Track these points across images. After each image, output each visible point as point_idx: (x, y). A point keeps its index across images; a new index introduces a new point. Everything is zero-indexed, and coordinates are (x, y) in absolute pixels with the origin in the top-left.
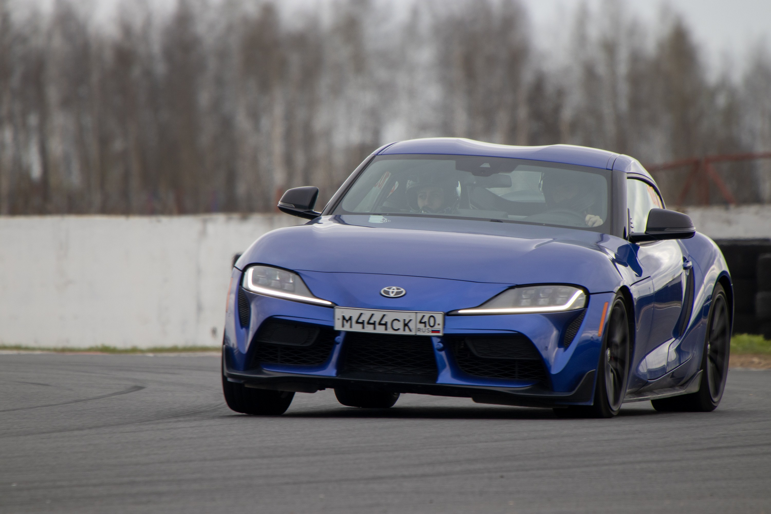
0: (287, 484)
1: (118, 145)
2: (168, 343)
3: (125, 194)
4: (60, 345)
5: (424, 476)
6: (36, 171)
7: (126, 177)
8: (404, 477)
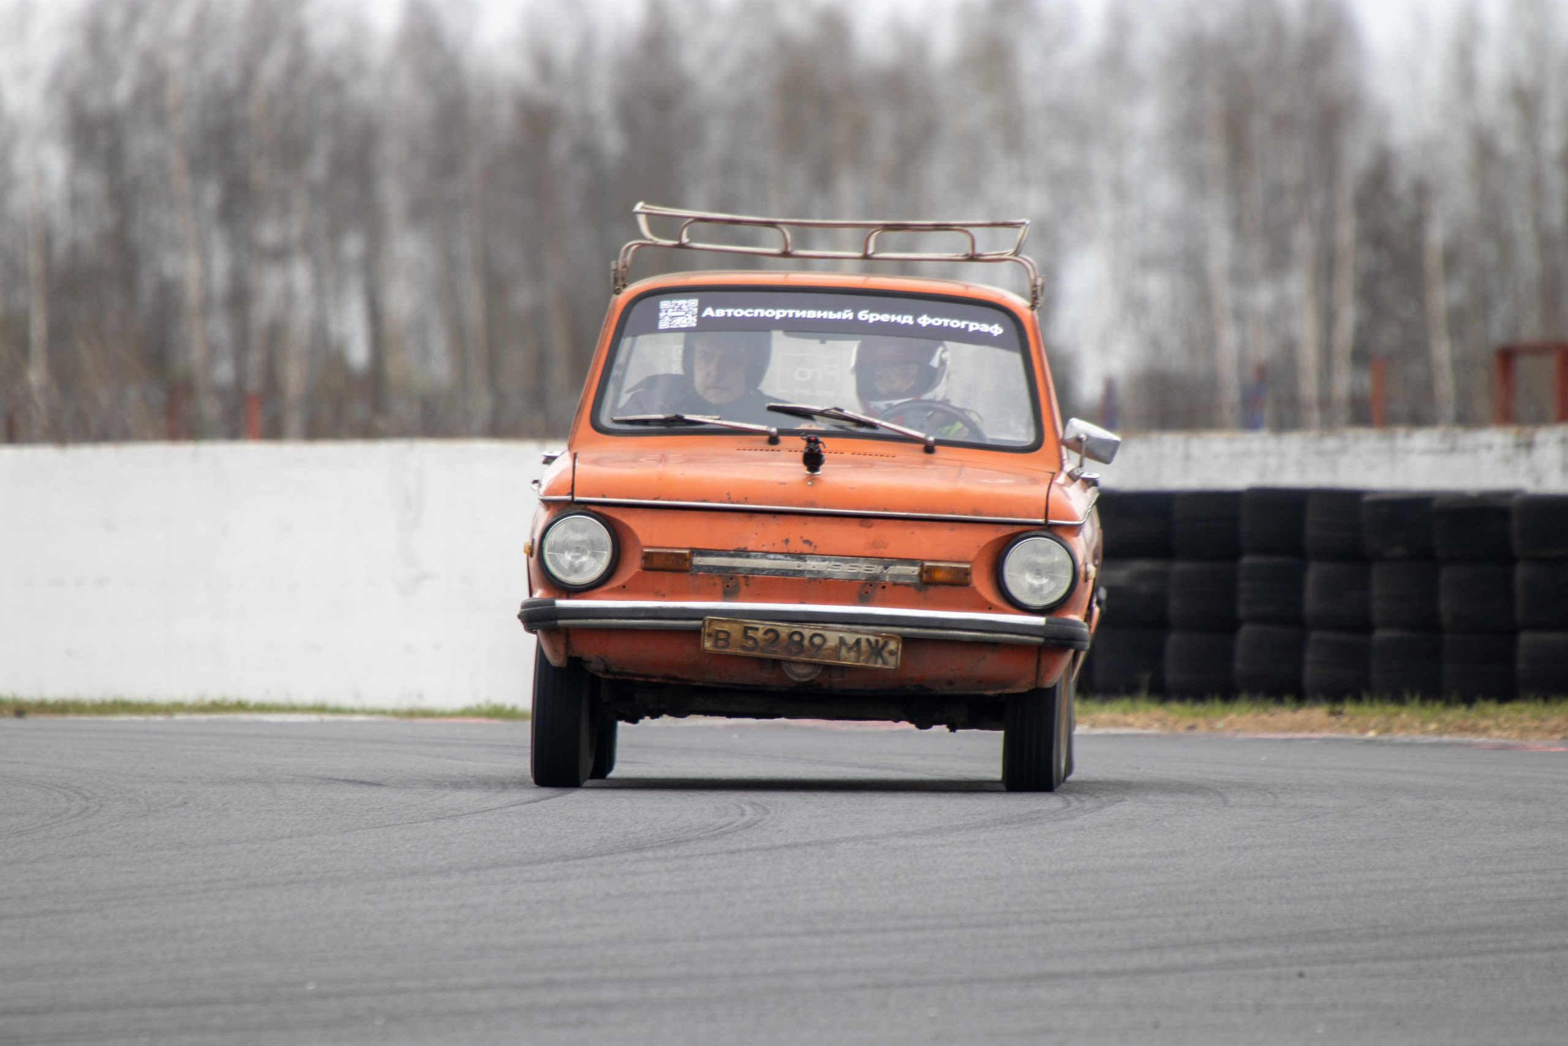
0: (863, 987)
1: (522, 298)
3: (538, 398)
4: (405, 705)
5: (1139, 972)
6: (359, 353)
7: (541, 363)
8: (1100, 974)
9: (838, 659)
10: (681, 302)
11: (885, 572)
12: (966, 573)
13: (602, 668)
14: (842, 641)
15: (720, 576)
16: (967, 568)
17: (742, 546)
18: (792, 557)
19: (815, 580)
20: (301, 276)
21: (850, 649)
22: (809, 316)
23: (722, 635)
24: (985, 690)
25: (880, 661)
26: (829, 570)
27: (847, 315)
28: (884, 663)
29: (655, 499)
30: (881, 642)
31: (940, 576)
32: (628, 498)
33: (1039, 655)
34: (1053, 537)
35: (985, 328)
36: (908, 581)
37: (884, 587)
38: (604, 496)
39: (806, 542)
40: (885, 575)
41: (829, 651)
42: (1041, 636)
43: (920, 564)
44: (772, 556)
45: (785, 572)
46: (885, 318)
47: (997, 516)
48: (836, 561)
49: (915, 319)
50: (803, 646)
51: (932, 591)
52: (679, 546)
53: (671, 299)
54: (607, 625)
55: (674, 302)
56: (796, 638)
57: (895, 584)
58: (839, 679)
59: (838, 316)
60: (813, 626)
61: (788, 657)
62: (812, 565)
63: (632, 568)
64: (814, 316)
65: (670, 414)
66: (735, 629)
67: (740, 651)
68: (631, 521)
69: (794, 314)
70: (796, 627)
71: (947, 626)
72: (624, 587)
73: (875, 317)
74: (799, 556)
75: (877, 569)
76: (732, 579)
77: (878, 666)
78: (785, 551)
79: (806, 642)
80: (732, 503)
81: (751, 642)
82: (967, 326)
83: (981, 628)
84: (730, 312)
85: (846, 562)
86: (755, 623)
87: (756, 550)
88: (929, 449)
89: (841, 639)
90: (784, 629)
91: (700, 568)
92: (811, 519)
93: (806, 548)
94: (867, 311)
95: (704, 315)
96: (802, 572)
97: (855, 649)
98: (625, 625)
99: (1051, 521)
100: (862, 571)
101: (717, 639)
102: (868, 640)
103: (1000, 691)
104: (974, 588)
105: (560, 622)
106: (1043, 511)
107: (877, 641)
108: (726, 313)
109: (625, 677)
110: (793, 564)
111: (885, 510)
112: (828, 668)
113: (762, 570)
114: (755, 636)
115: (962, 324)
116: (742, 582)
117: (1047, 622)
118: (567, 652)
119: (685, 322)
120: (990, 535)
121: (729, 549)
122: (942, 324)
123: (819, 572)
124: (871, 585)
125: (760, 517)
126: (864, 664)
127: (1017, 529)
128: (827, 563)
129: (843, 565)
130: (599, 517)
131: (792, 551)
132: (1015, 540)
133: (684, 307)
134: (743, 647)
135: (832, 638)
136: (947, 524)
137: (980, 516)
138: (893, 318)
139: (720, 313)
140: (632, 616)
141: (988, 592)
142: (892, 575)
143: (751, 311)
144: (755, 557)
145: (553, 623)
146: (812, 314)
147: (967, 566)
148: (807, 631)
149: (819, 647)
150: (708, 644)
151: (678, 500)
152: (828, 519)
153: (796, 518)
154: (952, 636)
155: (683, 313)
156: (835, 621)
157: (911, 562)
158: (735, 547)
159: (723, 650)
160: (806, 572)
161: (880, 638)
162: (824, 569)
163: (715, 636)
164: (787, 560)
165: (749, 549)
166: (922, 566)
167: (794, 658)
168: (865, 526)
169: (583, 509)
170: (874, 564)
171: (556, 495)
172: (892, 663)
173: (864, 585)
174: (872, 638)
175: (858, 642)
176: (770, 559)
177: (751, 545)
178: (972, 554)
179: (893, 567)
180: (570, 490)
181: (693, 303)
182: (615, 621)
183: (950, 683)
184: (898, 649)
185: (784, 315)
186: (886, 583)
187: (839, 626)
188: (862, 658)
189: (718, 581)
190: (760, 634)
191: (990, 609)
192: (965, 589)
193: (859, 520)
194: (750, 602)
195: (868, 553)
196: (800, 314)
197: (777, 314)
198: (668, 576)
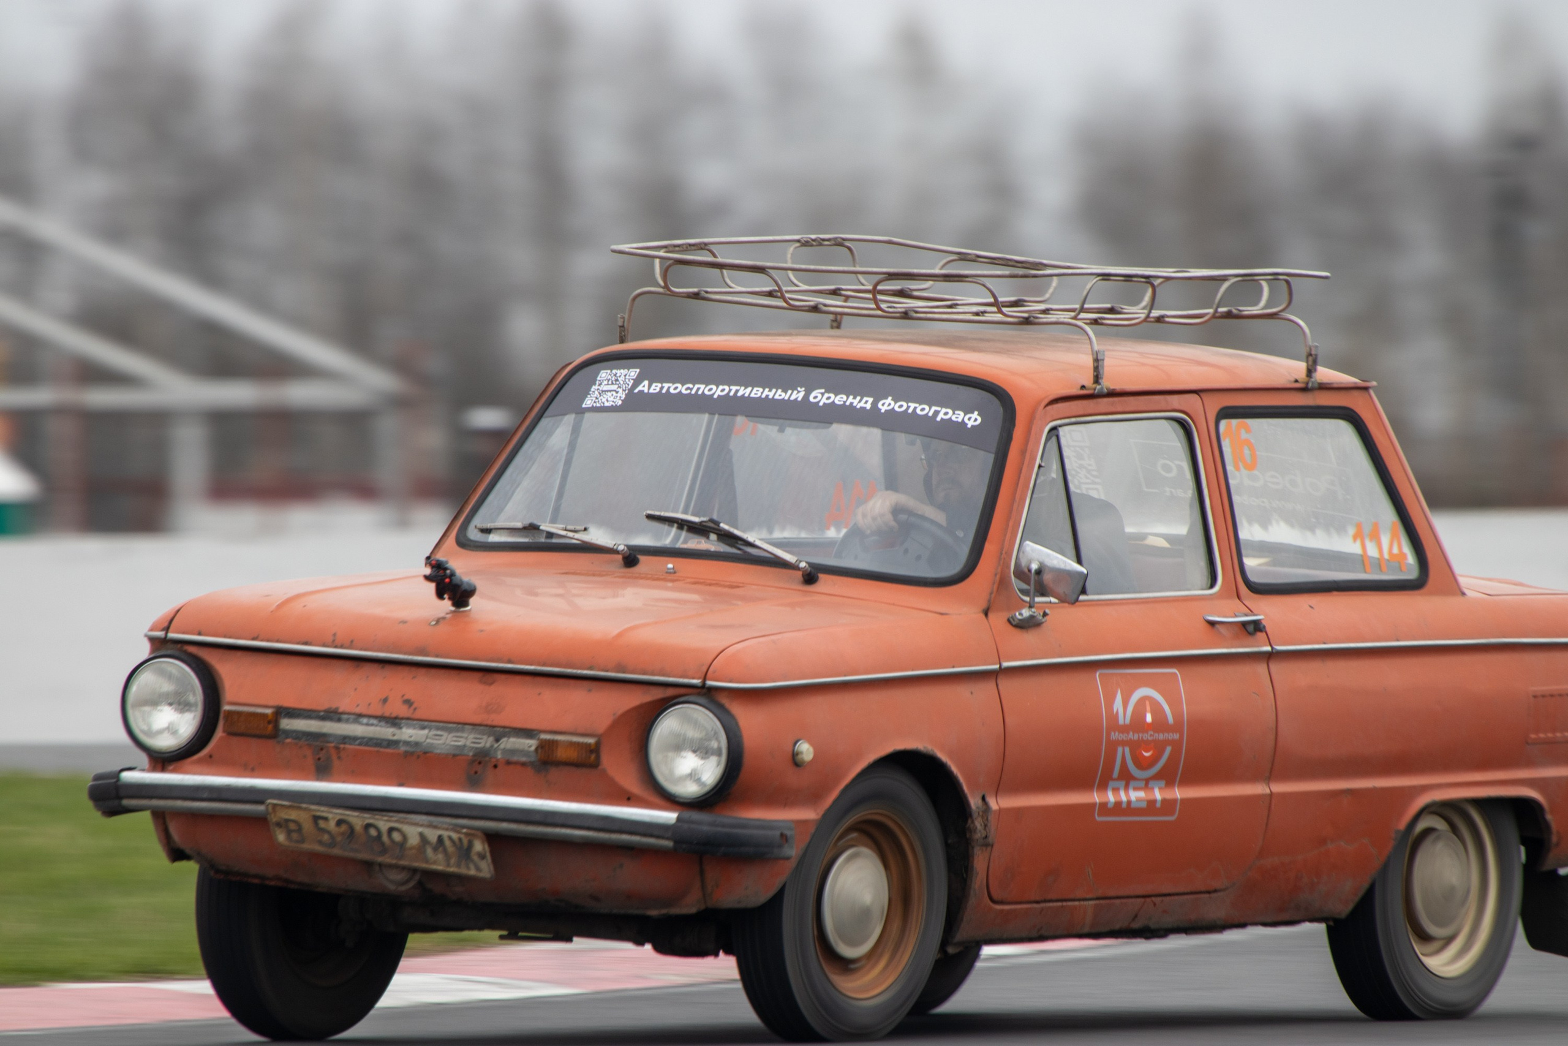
9: (427, 861)
10: (619, 372)
11: (496, 745)
12: (595, 750)
14: (423, 838)
15: (310, 746)
16: (596, 744)
17: (334, 706)
18: (387, 722)
19: (412, 754)
21: (435, 849)
22: (756, 395)
23: (292, 826)
25: (472, 866)
26: (428, 741)
27: (798, 395)
29: (254, 639)
30: (465, 841)
31: (561, 754)
32: (225, 636)
33: (701, 864)
34: (707, 705)
35: (959, 416)
36: (524, 759)
37: (495, 766)
38: (200, 634)
39: (408, 703)
40: (496, 750)
41: (414, 851)
42: (668, 839)
43: (538, 737)
44: (365, 720)
45: (378, 743)
46: (840, 399)
47: (644, 674)
48: (438, 729)
49: (875, 402)
50: (383, 843)
51: (554, 773)
52: (266, 704)
53: (615, 368)
55: (614, 372)
56: (373, 832)
57: (508, 763)
59: (786, 395)
60: (389, 816)
61: (372, 857)
62: (409, 733)
64: (762, 395)
65: (527, 522)
66: (300, 816)
67: (320, 848)
68: (226, 667)
69: (737, 391)
70: (368, 818)
72: (211, 756)
73: (828, 398)
74: (394, 721)
75: (486, 742)
76: (322, 750)
77: (470, 872)
78: (379, 713)
79: (385, 838)
80: (336, 647)
81: (326, 837)
82: (937, 412)
84: (666, 387)
85: (450, 730)
86: (322, 811)
87: (349, 711)
88: (808, 578)
89: (422, 836)
90: (357, 820)
91: (288, 733)
92: (423, 670)
93: (402, 711)
94: (823, 390)
95: (638, 390)
96: (397, 743)
97: (440, 849)
99: (710, 683)
100: (468, 743)
101: (289, 831)
102: (450, 838)
103: (663, 912)
104: (604, 771)
106: (700, 669)
107: (460, 839)
108: (661, 388)
110: (386, 732)
111: (510, 662)
113: (353, 739)
114: (328, 829)
115: (931, 410)
116: (334, 754)
117: (678, 819)
119: (612, 398)
120: (632, 700)
121: (319, 708)
122: (907, 410)
123: (417, 744)
124: (480, 763)
125: (368, 668)
126: (456, 870)
127: (670, 692)
128: (426, 732)
129: (445, 734)
130: (192, 662)
131: (387, 714)
132: (665, 707)
133: (621, 378)
134: (321, 843)
135: (411, 832)
136: (585, 683)
137: (624, 672)
138: (850, 400)
139: (656, 387)
141: (630, 781)
142: (505, 751)
144: (347, 721)
146: (757, 392)
147: (598, 741)
148: (383, 823)
149: (401, 846)
150: (281, 837)
151: (278, 641)
152: (443, 671)
155: (616, 387)
157: (528, 733)
158: (325, 706)
159: (300, 846)
160: (401, 743)
161: (463, 836)
162: (423, 740)
163: (285, 826)
164: (381, 726)
165: (341, 710)
166: (540, 739)
167: (378, 859)
168: (485, 683)
169: (175, 650)
170: (484, 734)
171: (154, 631)
172: (485, 869)
173: (472, 763)
174: (455, 836)
175: (440, 839)
176: (363, 724)
177: (344, 705)
178: (603, 725)
179: (506, 739)
180: (167, 624)
181: (631, 374)
184: (484, 849)
185: (725, 393)
186: (498, 760)
187: (421, 818)
188: (452, 861)
189: (308, 753)
190: (332, 825)
191: (629, 799)
192: (594, 772)
193: (479, 675)
194: (344, 782)
195: (477, 719)
196: (743, 391)
197: (717, 391)
198: (254, 742)
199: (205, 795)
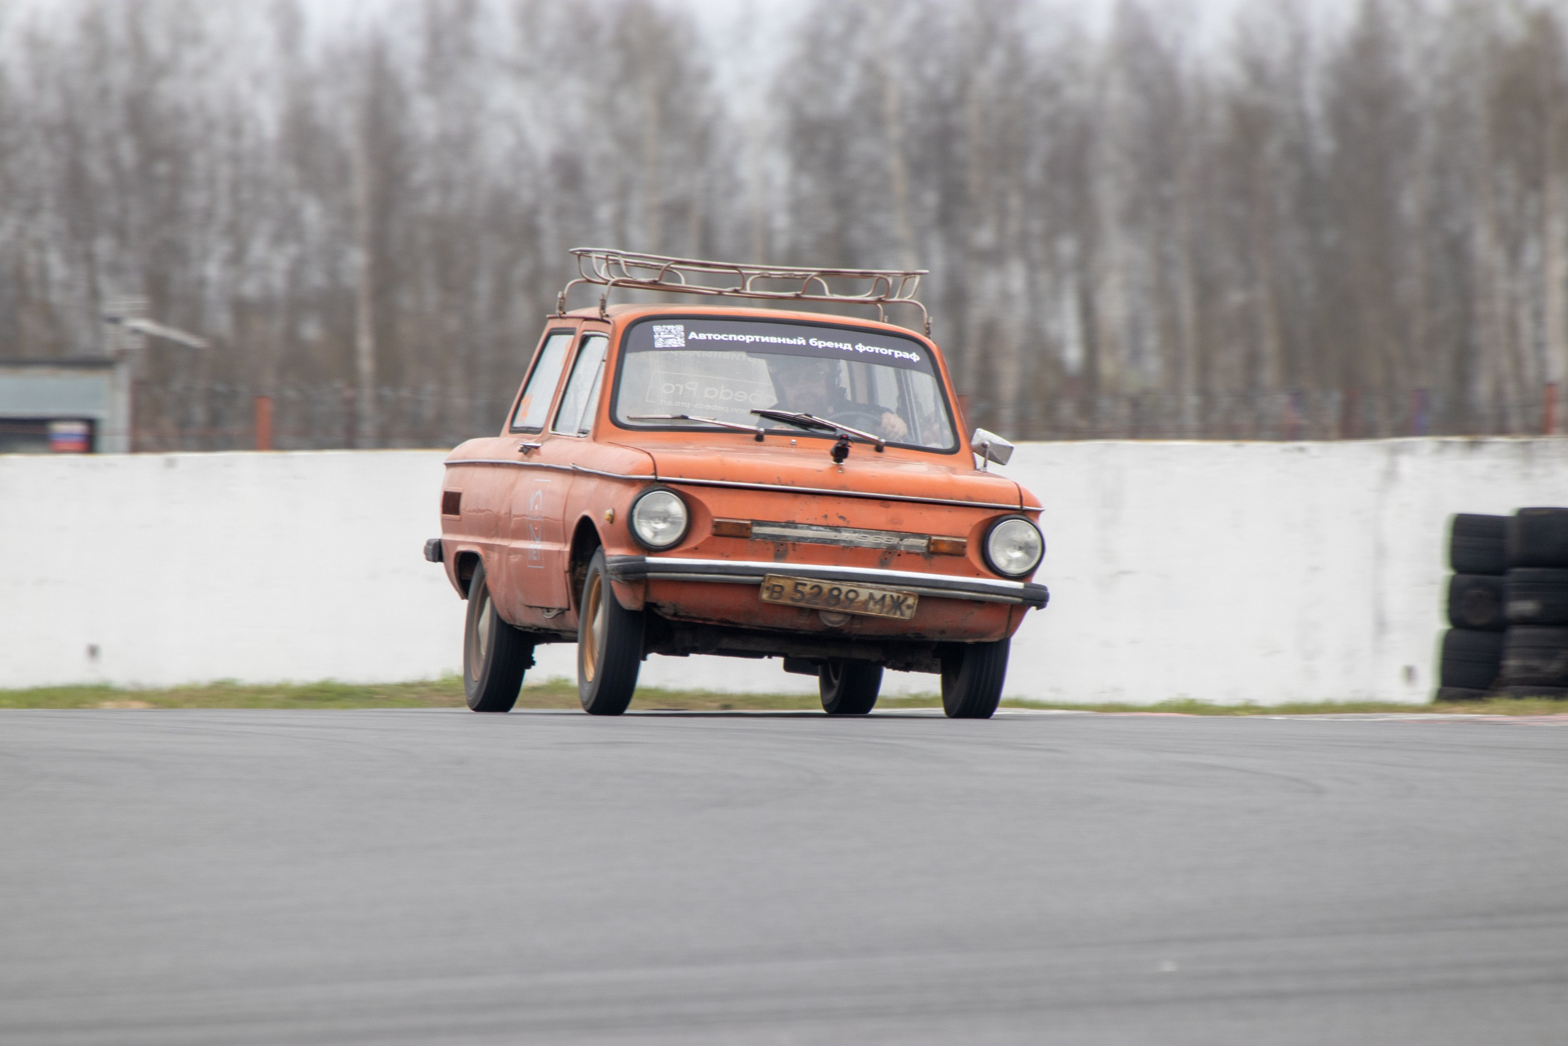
2: (1315, 695)
6: (1073, 354)
9: (866, 610)
10: (669, 327)
11: (901, 543)
12: (964, 545)
13: (672, 612)
14: (871, 596)
15: (773, 542)
16: (964, 543)
17: (791, 519)
18: (831, 529)
19: (847, 547)
20: (1016, 278)
21: (876, 603)
22: (772, 341)
23: (777, 589)
24: (967, 638)
25: (898, 613)
26: (858, 540)
27: (801, 341)
28: (902, 614)
29: (722, 480)
30: (902, 597)
31: (944, 548)
32: (700, 478)
33: (1011, 612)
34: (1025, 519)
35: (906, 355)
36: (918, 551)
37: (899, 555)
38: (681, 477)
39: (841, 517)
40: (901, 545)
41: (860, 604)
42: (1019, 597)
43: (928, 538)
44: (815, 528)
45: (824, 541)
46: (830, 344)
48: (865, 533)
49: (853, 346)
50: (839, 599)
51: (936, 560)
52: (742, 518)
53: (661, 325)
54: (686, 578)
55: (664, 326)
56: (835, 593)
57: (908, 553)
58: (859, 626)
59: (794, 342)
60: (849, 583)
61: (826, 607)
62: (845, 536)
63: (703, 534)
64: (776, 342)
65: (676, 415)
66: (788, 584)
67: (789, 602)
68: (702, 496)
69: (760, 339)
70: (837, 584)
71: (950, 586)
72: (696, 548)
73: (822, 344)
74: (836, 528)
75: (895, 541)
76: (782, 545)
77: (896, 616)
78: (825, 524)
79: (842, 597)
80: (782, 485)
81: (799, 595)
82: (893, 353)
83: (977, 589)
84: (710, 336)
85: (872, 534)
86: (802, 580)
87: (802, 522)
88: (879, 448)
89: (871, 594)
90: (826, 585)
91: (758, 535)
92: (843, 499)
93: (841, 523)
94: (816, 339)
95: (690, 337)
96: (837, 541)
97: (881, 603)
98: (700, 579)
99: (1026, 507)
100: (883, 541)
101: (773, 591)
102: (892, 597)
103: (977, 640)
104: (968, 558)
105: (650, 575)
106: (1018, 499)
107: (899, 597)
108: (707, 336)
109: (688, 620)
110: (831, 535)
111: (900, 494)
112: (853, 616)
113: (806, 539)
114: (803, 591)
115: (889, 352)
116: (790, 547)
117: (1025, 586)
118: (645, 599)
119: (675, 343)
120: (979, 517)
121: (780, 521)
122: (874, 351)
123: (851, 542)
124: (890, 553)
125: (803, 496)
126: (885, 615)
127: (999, 512)
128: (857, 535)
129: (869, 536)
130: (676, 492)
131: (830, 524)
132: (998, 521)
133: (673, 331)
134: (792, 599)
135: (864, 593)
136: (948, 508)
137: (972, 501)
138: (837, 345)
139: (702, 336)
140: (708, 571)
141: (978, 564)
142: (906, 546)
143: (726, 336)
144: (802, 528)
145: (643, 575)
146: (773, 340)
147: (964, 540)
148: (845, 588)
149: (852, 600)
150: (765, 596)
151: (740, 481)
152: (856, 500)
153: (831, 498)
154: (953, 595)
155: (672, 336)
156: (866, 580)
157: (921, 536)
158: (785, 520)
159: (776, 601)
160: (842, 541)
161: (901, 595)
162: (855, 539)
163: (771, 589)
164: (826, 531)
165: (797, 522)
166: (930, 539)
167: (831, 608)
168: (884, 507)
169: (663, 486)
170: (893, 537)
171: (642, 475)
172: (908, 614)
173: (885, 552)
174: (895, 595)
175: (884, 597)
176: (813, 530)
177: (798, 519)
178: (967, 531)
179: (906, 539)
180: (653, 472)
181: (679, 328)
182: (693, 575)
183: (942, 632)
184: (914, 604)
185: (752, 340)
186: (902, 551)
187: (869, 585)
188: (885, 610)
189: (771, 547)
190: (807, 589)
191: (978, 575)
192: (962, 558)
193: (880, 501)
194: (797, 563)
195: (889, 528)
196: (764, 339)
197: (748, 339)
198: (732, 541)
199: (715, 571)
